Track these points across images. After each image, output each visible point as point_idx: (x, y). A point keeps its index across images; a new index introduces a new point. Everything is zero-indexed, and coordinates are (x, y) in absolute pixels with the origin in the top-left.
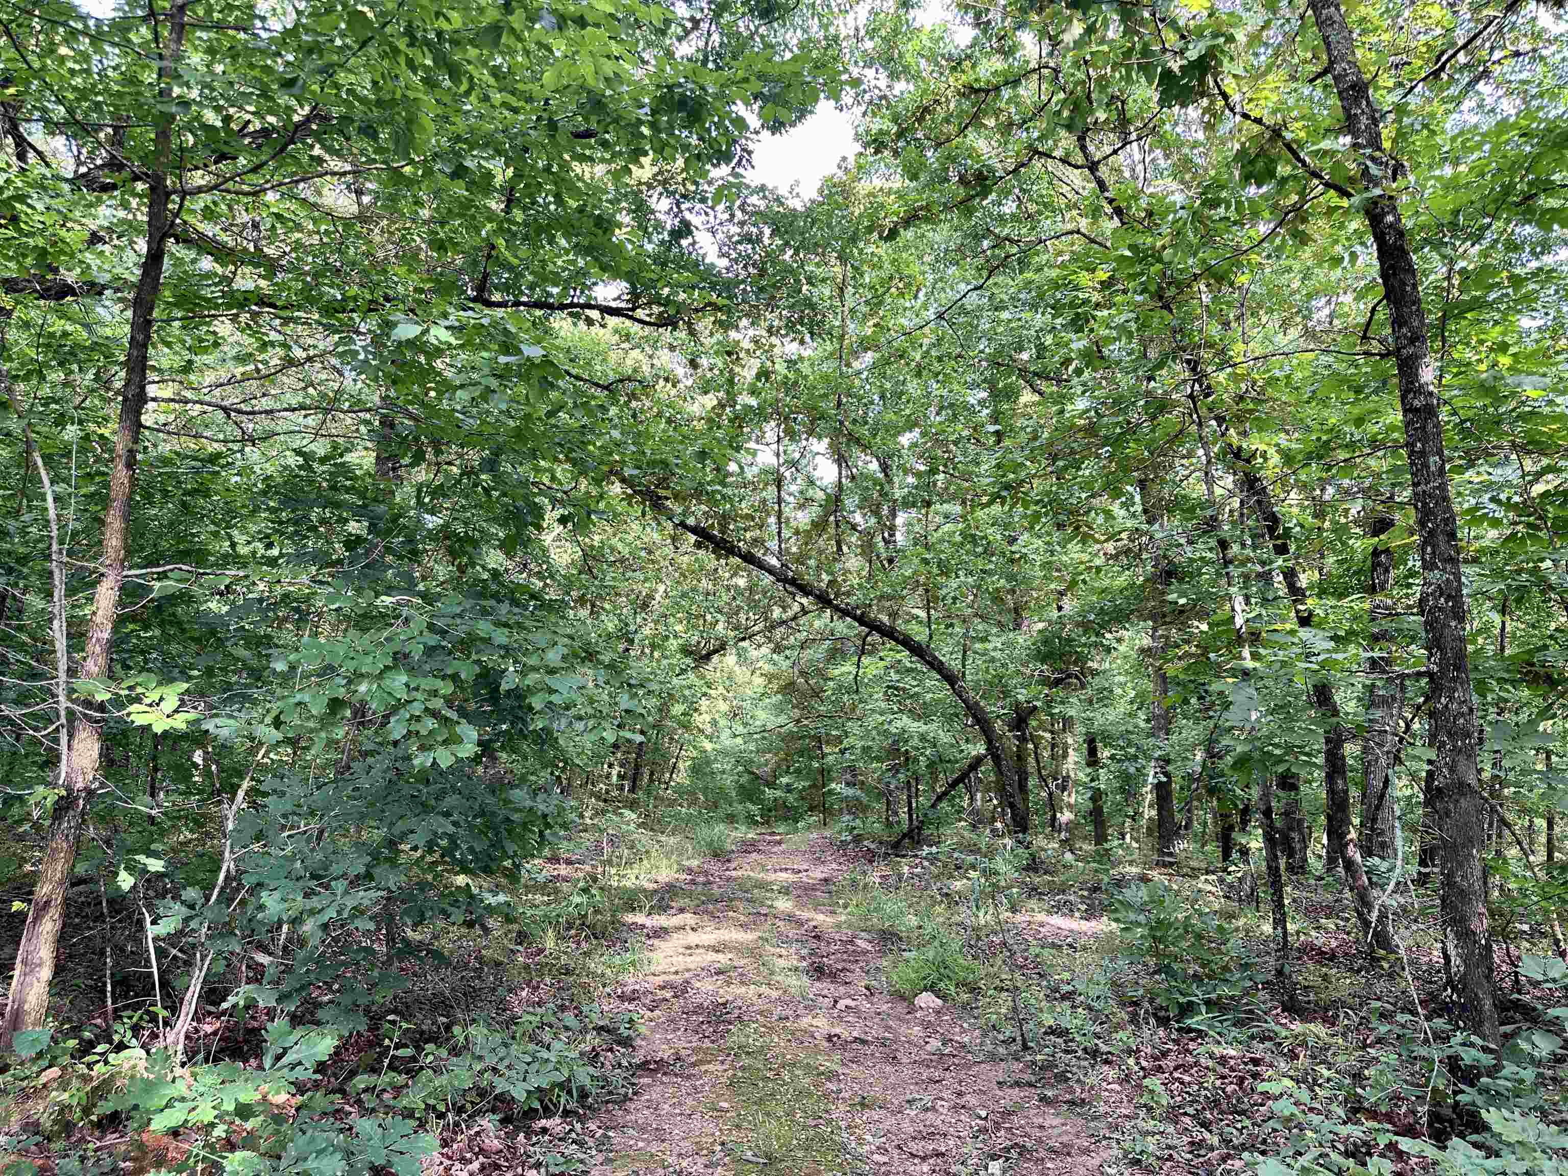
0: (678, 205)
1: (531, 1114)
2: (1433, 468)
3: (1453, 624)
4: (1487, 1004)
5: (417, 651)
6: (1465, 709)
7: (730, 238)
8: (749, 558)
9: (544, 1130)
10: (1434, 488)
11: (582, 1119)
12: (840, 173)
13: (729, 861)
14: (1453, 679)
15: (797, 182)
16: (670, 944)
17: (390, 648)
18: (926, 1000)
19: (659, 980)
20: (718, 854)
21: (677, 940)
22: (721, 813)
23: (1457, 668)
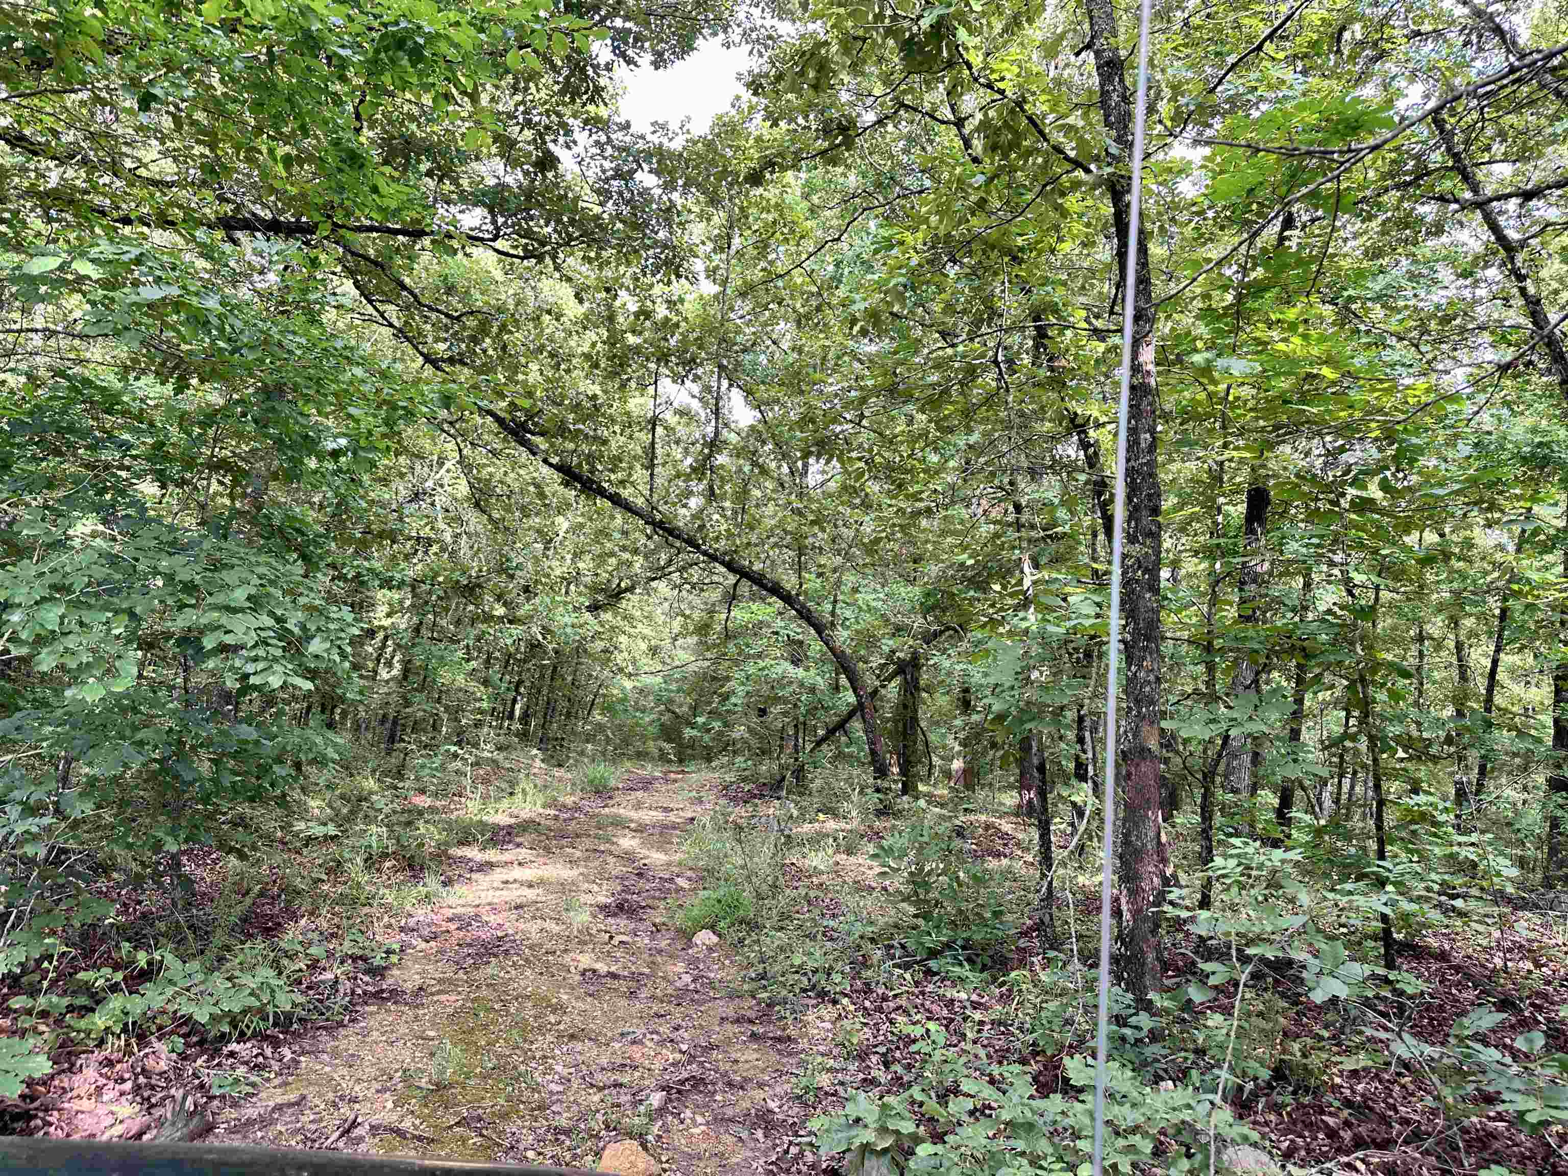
0: (541, 135)
1: (223, 1038)
2: (1143, 445)
3: (1148, 595)
4: (1151, 957)
5: (79, 583)
6: (1152, 678)
7: (604, 171)
8: (616, 500)
9: (232, 1054)
10: (1142, 465)
11: (276, 1044)
12: (733, 112)
13: (610, 798)
14: (1145, 649)
15: (689, 119)
16: (487, 878)
17: (49, 579)
18: (705, 938)
19: (449, 913)
20: (601, 791)
21: (498, 875)
22: (631, 751)
23: (1148, 638)
